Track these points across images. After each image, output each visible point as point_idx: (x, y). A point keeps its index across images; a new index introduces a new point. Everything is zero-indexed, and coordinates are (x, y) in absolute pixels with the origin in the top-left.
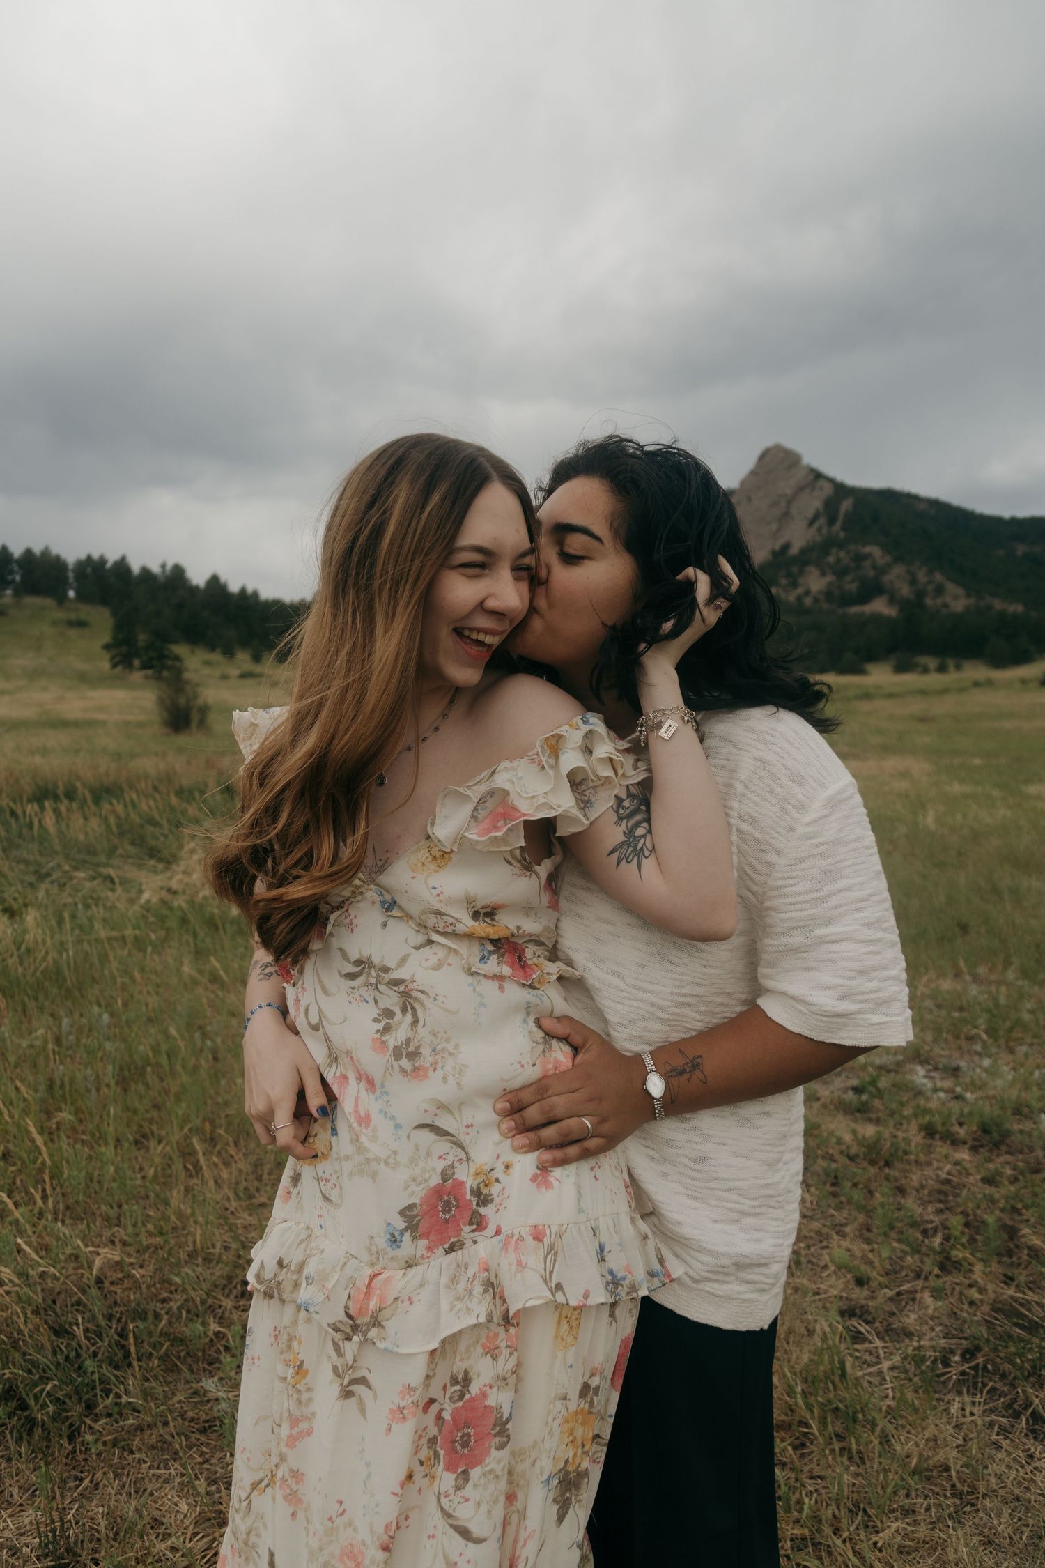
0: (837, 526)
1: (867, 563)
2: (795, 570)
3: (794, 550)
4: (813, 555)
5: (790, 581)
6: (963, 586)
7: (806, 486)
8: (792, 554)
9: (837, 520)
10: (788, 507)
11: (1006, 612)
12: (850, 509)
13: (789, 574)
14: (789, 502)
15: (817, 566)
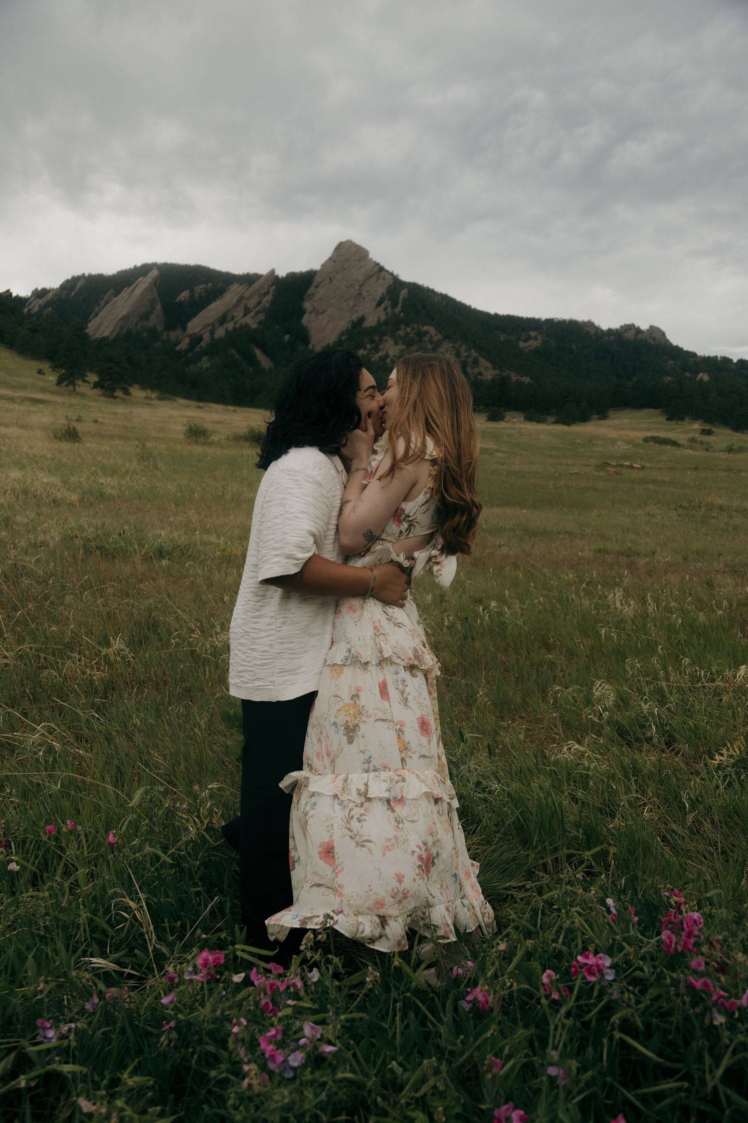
0: (398, 309)
1: (427, 338)
2: (376, 338)
3: (369, 323)
4: (386, 328)
5: (373, 345)
6: (491, 362)
7: (372, 276)
8: (368, 326)
9: (397, 304)
10: (360, 290)
11: (522, 383)
12: (406, 296)
13: (372, 341)
14: (361, 286)
15: (391, 337)
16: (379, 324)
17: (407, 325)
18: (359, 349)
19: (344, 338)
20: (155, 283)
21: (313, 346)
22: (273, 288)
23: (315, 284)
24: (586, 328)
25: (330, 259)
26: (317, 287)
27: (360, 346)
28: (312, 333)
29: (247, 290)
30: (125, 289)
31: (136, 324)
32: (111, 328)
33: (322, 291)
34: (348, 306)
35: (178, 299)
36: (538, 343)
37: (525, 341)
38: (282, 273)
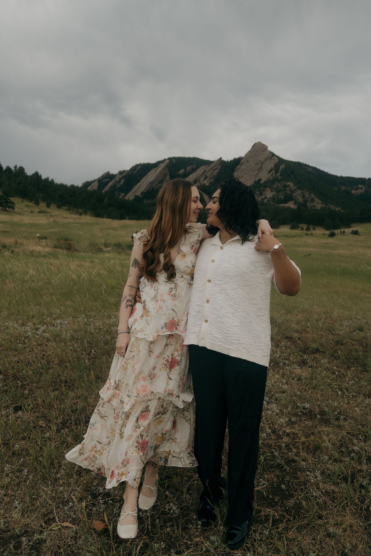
0: (279, 174)
1: (288, 189)
2: (262, 189)
3: (262, 182)
4: (269, 184)
5: (260, 192)
6: (321, 200)
7: (268, 158)
9: (278, 172)
10: (261, 166)
12: (284, 168)
13: (260, 190)
14: (262, 164)
15: (270, 188)
16: (265, 182)
17: (279, 182)
20: (167, 166)
22: (220, 166)
23: (240, 164)
25: (249, 151)
26: (241, 165)
29: (208, 167)
30: (153, 169)
31: (157, 185)
32: (145, 187)
33: (243, 167)
34: (254, 174)
35: (179, 173)
36: (363, 191)
37: (356, 190)
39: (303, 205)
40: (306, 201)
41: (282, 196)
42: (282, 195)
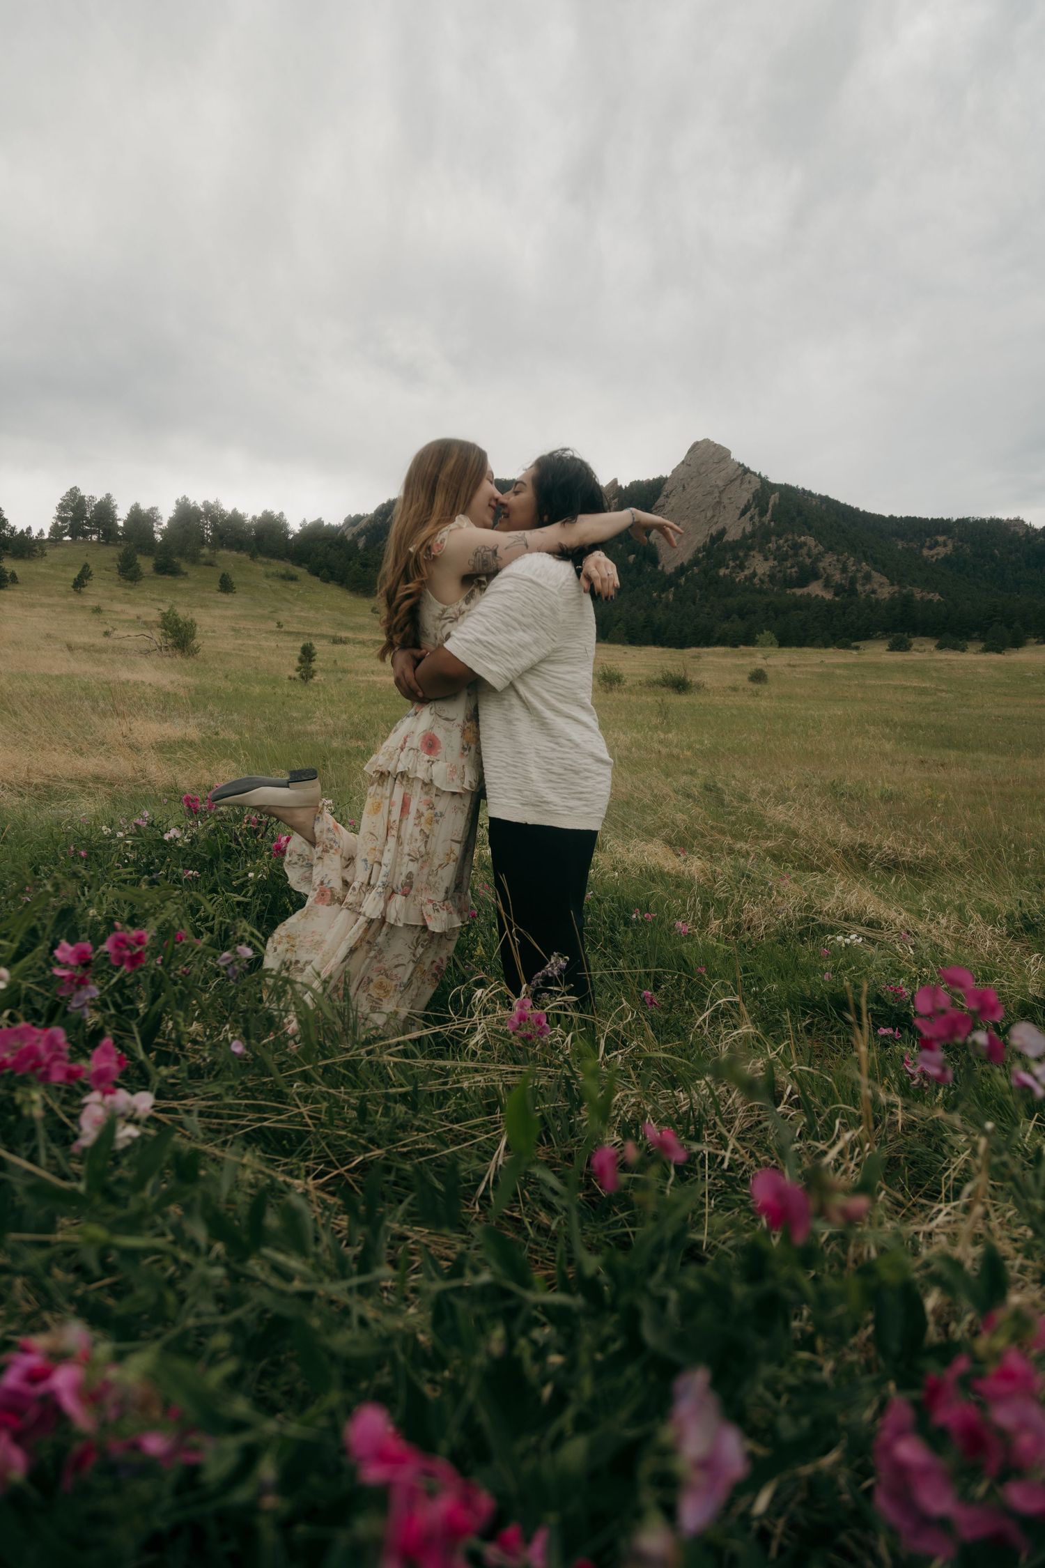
0: (767, 517)
1: (804, 551)
2: (741, 554)
3: (732, 537)
4: (753, 542)
5: (738, 562)
6: (887, 576)
7: (735, 479)
8: (730, 539)
9: (767, 511)
10: (720, 497)
11: (931, 601)
12: (777, 501)
13: (736, 558)
14: (721, 492)
15: (759, 552)
16: (744, 537)
17: (779, 536)
18: (720, 568)
19: (700, 555)
21: (663, 567)
22: (616, 500)
23: (665, 493)
24: (1012, 529)
25: (683, 462)
26: (667, 496)
27: (721, 563)
28: (661, 551)
33: (673, 501)
34: (706, 517)
36: (949, 549)
37: (931, 548)
38: (624, 483)
39: (847, 590)
40: (853, 581)
41: (793, 570)
42: (792, 567)
